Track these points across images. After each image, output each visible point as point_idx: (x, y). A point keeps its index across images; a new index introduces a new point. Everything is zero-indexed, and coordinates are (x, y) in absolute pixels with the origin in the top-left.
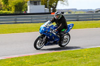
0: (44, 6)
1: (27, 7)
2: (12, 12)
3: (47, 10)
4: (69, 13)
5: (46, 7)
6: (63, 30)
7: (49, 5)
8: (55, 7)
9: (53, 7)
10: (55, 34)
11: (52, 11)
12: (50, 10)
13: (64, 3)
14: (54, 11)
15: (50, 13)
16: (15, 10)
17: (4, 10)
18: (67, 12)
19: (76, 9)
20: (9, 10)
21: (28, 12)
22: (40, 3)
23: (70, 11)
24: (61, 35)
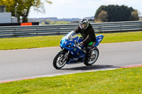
0: (10, 13)
3: (15, 20)
4: (46, 23)
5: (13, 15)
6: (91, 44)
7: (18, 13)
8: (27, 15)
9: (23, 15)
10: (80, 48)
11: (21, 21)
12: (19, 19)
13: (39, 9)
14: (25, 20)
15: (19, 24)
18: (43, 23)
19: (56, 18)
22: (5, 9)
23: (47, 20)
24: (88, 50)
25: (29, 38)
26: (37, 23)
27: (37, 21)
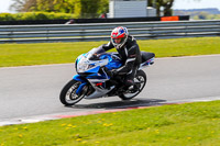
0: (145, 2)
1: (107, 5)
2: (76, 15)
3: (152, 12)
4: (201, 17)
5: (150, 4)
7: (158, 1)
9: (165, 5)
11: (162, 14)
12: (158, 11)
14: (168, 13)
15: (158, 19)
16: (83, 11)
17: (59, 11)
18: (196, 17)
20: (68, 11)
21: (111, 15)
25: (174, 40)
26: (187, 18)
27: (186, 14)
